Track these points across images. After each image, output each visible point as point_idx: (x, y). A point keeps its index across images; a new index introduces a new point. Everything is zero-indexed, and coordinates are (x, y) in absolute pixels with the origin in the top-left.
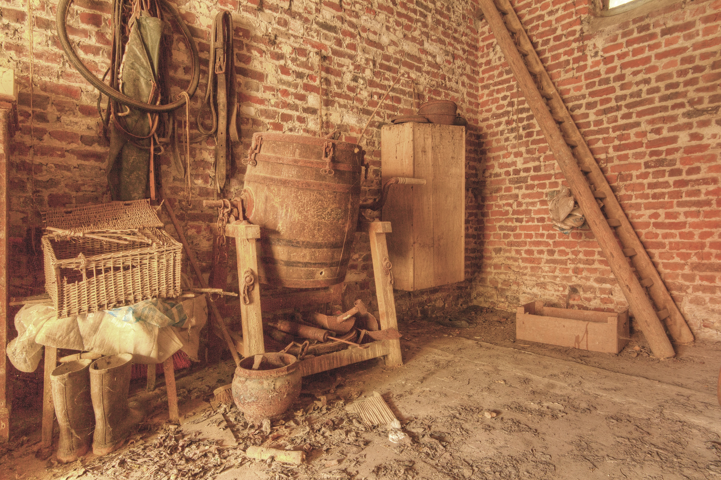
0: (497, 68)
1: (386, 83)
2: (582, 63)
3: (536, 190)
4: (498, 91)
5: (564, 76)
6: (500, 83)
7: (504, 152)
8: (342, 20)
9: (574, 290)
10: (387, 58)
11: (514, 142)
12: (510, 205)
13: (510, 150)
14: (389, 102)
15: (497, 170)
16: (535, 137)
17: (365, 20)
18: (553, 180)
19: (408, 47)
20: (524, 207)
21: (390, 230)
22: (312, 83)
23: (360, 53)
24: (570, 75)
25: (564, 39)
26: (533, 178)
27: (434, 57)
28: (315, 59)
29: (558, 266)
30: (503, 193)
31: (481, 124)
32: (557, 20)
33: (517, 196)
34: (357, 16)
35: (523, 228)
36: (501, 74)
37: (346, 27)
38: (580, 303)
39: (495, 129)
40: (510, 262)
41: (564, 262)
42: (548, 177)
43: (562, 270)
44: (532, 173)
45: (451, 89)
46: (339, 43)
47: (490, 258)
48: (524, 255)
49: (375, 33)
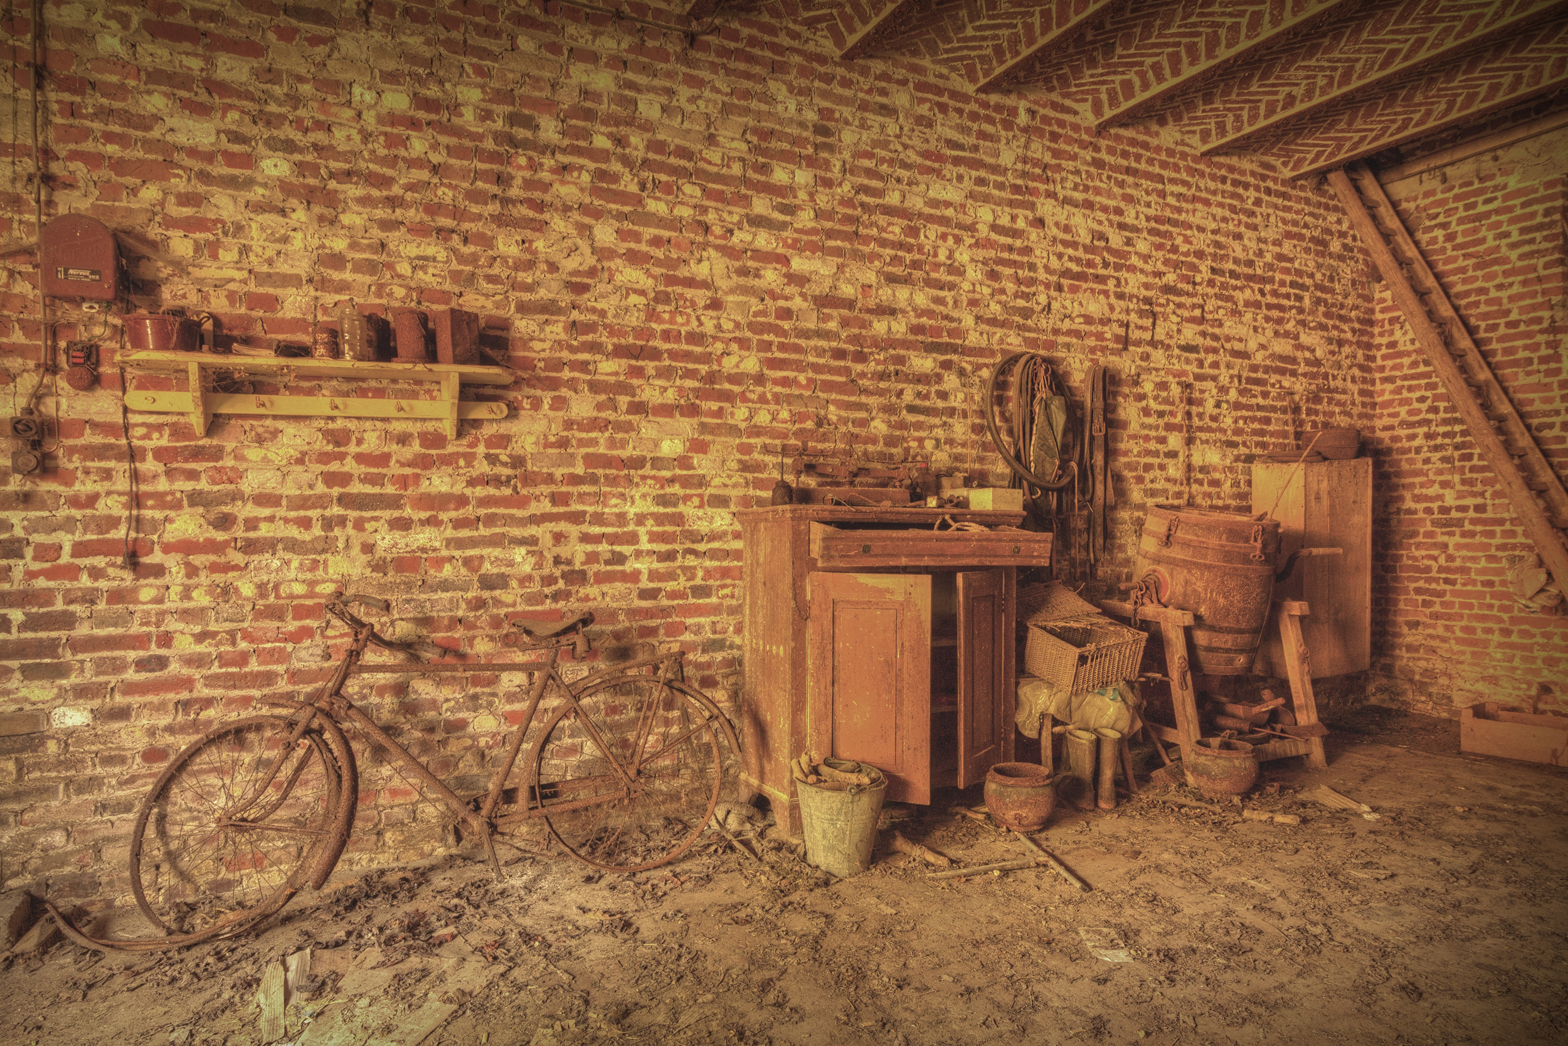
0: (1408, 354)
1: (1254, 401)
2: (1553, 365)
3: (1478, 539)
4: (1410, 389)
5: (1523, 380)
6: (1413, 377)
7: (1423, 479)
8: (1204, 334)
9: (1545, 689)
10: (1254, 368)
11: (1439, 465)
12: (1435, 559)
13: (1431, 476)
14: (1256, 426)
15: (1409, 504)
16: (1475, 461)
17: (1230, 327)
18: (1508, 526)
19: (1282, 347)
20: (1458, 563)
21: (1307, 612)
22: (1173, 420)
23: (1223, 369)
24: (1533, 379)
25: (1523, 327)
26: (1473, 522)
27: (1313, 351)
28: (1175, 390)
29: (1519, 653)
30: (1420, 539)
31: (1379, 434)
32: (1511, 299)
33: (1445, 546)
34: (1221, 325)
35: (1455, 593)
36: (1415, 364)
37: (1209, 342)
38: (1555, 707)
39: (1406, 444)
40: (1435, 643)
41: (1530, 648)
42: (1501, 522)
43: (1524, 659)
44: (1471, 514)
45: (1335, 390)
46: (1201, 364)
47: (1400, 635)
48: (1459, 634)
49: (1240, 340)
